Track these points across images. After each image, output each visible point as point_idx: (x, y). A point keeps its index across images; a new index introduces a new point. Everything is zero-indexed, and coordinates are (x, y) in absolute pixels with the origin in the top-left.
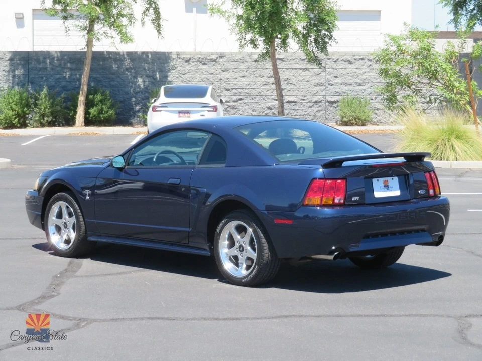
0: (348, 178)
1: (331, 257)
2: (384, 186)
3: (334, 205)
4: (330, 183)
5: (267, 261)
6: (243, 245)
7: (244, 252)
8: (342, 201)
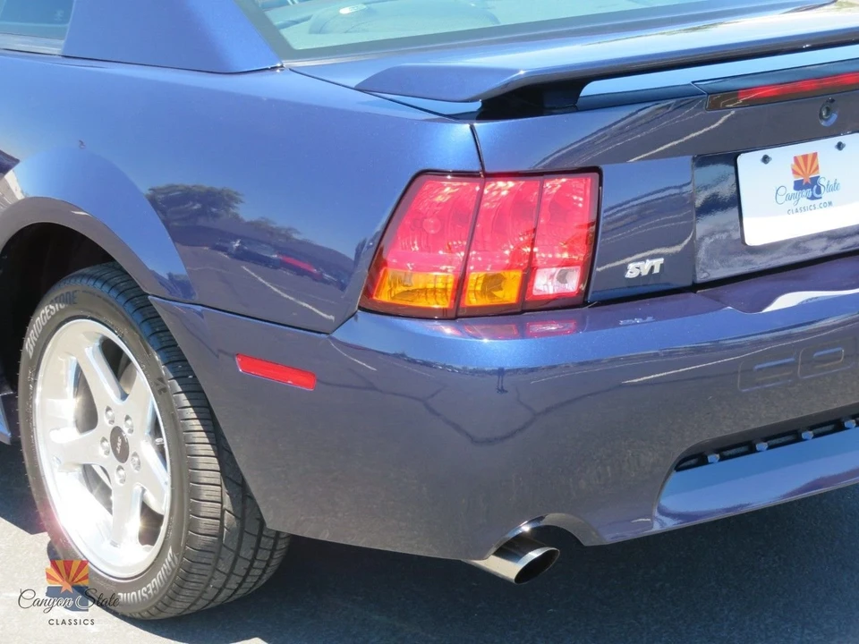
0: (603, 167)
1: (508, 569)
2: (799, 186)
3: (527, 309)
4: (511, 190)
5: (220, 535)
6: (125, 430)
7: (129, 464)
8: (572, 284)
